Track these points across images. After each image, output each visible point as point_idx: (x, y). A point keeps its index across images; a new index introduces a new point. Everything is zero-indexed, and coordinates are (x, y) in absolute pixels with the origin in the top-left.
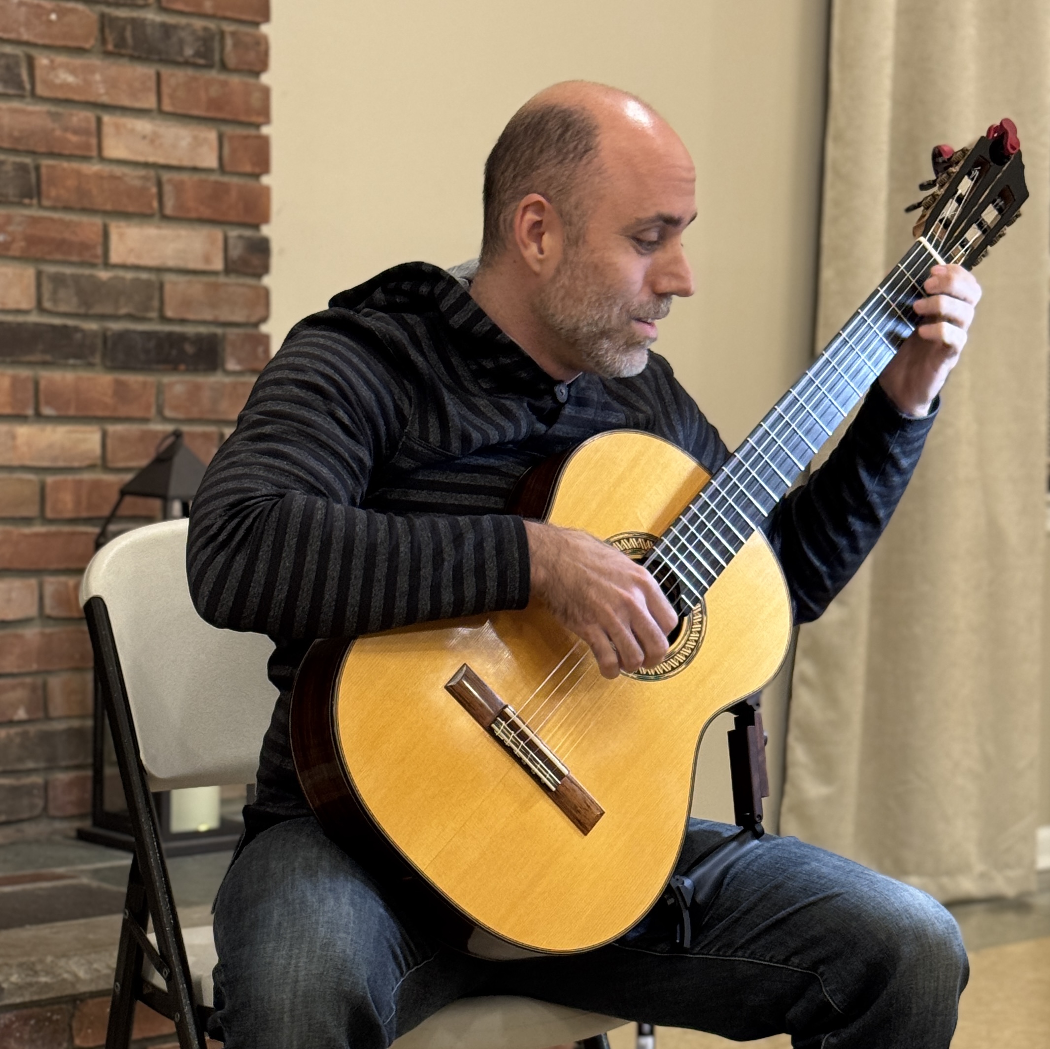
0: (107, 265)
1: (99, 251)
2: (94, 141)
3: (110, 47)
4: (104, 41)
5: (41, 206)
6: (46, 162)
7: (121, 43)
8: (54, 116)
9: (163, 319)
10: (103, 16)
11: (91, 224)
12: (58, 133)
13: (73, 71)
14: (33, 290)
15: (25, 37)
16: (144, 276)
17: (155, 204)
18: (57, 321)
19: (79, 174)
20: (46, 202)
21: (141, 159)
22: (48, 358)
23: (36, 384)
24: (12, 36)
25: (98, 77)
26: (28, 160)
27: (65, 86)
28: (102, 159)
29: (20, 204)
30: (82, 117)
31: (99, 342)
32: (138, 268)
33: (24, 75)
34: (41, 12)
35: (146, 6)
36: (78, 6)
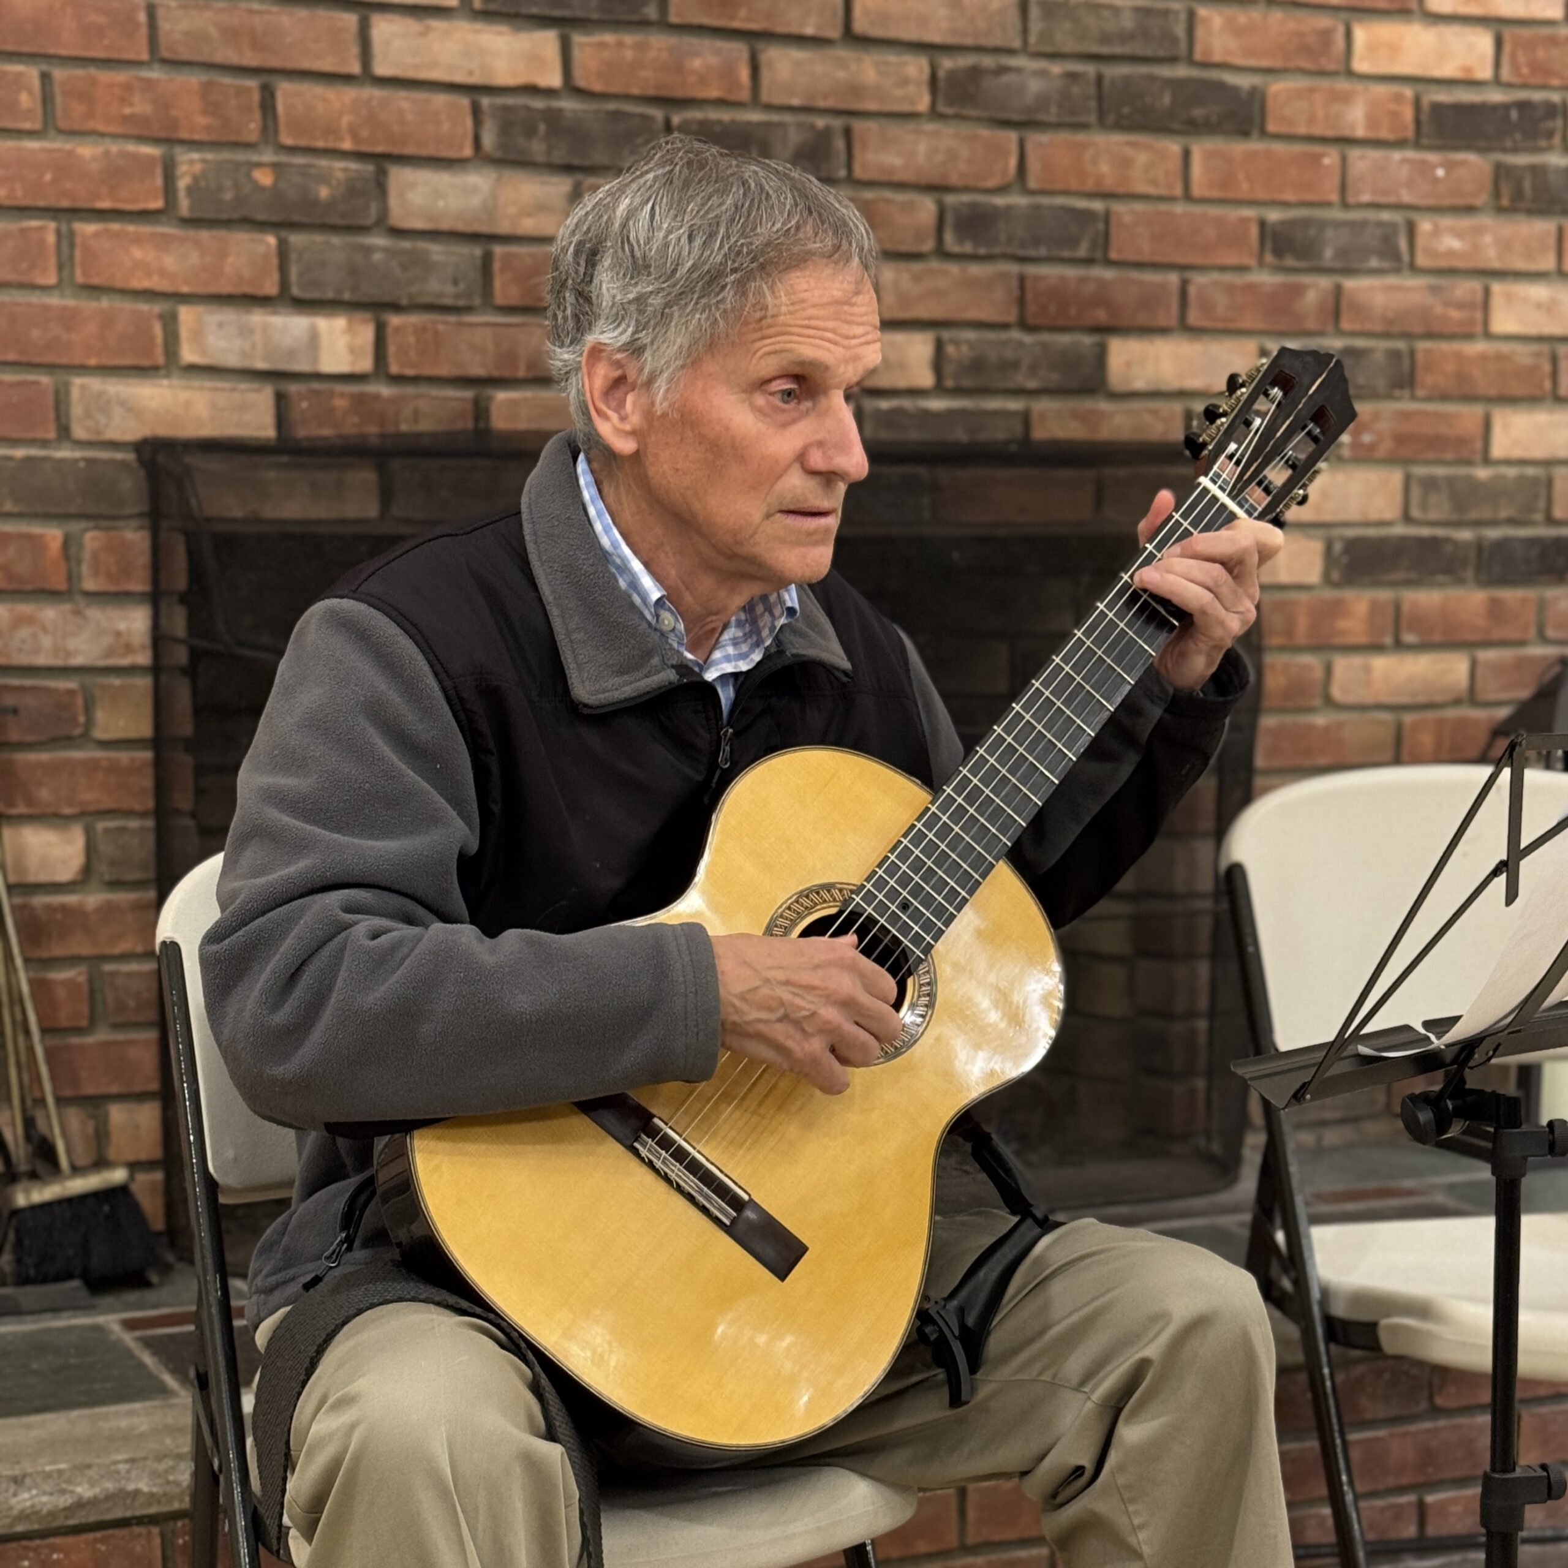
0: (1487, 461)
1: (1479, 445)
2: (1479, 315)
3: (1505, 202)
4: (1497, 194)
5: (1413, 397)
6: (1422, 346)
7: (1518, 195)
8: (1434, 290)
9: (1550, 521)
10: (1499, 167)
11: (1468, 415)
12: (1439, 310)
13: (1459, 234)
14: (1398, 499)
15: (1406, 197)
16: (1530, 471)
17: (1548, 385)
18: (1425, 532)
19: (1459, 357)
20: (1420, 392)
21: (1533, 331)
22: (1412, 575)
23: (1398, 606)
24: (1391, 199)
25: (1488, 239)
26: (1401, 345)
27: (1451, 253)
28: (1488, 335)
29: (1390, 397)
30: (1466, 288)
31: (1472, 554)
32: (1522, 462)
33: (1403, 244)
34: (1425, 169)
35: (1549, 149)
36: (1471, 157)
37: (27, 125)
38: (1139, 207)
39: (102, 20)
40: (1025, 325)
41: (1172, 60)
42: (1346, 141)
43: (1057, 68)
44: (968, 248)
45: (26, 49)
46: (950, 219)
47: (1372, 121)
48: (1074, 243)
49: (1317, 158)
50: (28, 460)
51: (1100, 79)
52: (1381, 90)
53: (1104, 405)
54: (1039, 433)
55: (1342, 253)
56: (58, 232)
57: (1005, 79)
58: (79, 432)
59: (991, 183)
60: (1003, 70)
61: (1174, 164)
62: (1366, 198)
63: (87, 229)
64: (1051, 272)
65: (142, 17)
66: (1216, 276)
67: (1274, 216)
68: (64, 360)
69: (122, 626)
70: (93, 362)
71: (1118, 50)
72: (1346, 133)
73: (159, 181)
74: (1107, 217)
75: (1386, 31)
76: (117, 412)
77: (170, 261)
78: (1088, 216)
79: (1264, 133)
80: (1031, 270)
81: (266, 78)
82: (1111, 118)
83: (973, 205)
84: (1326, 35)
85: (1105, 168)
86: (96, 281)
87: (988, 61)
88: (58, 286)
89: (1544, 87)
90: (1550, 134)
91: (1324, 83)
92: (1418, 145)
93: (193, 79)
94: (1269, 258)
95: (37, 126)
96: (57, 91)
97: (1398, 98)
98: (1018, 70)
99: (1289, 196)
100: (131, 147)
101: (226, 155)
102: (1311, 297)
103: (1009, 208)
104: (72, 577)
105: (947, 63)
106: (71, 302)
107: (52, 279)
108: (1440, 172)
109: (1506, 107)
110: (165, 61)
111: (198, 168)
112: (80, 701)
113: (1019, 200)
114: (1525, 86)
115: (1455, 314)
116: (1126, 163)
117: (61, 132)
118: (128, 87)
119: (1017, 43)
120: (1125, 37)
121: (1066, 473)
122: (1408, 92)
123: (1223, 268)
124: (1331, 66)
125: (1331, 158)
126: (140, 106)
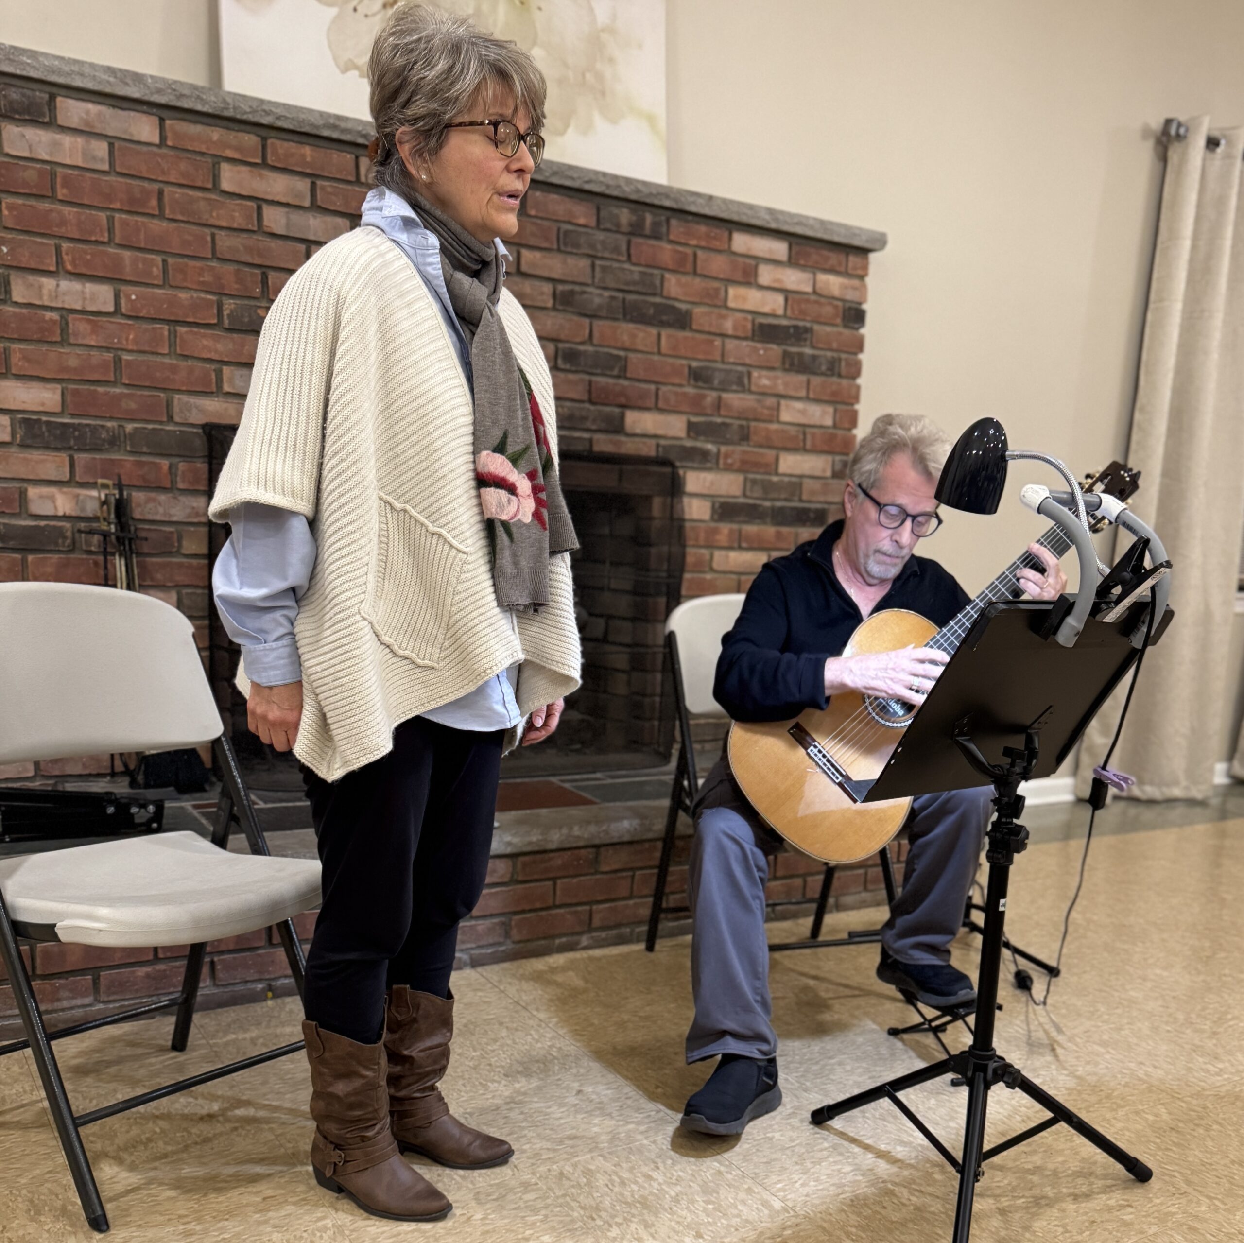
0: (777, 473)
1: (773, 467)
2: (775, 413)
3: (787, 366)
4: (784, 363)
5: (749, 445)
6: (753, 424)
7: (792, 364)
8: (758, 401)
9: (801, 500)
10: (785, 352)
11: (771, 453)
12: (759, 409)
13: (768, 378)
14: (741, 487)
15: (748, 361)
16: (794, 479)
17: (801, 444)
18: (751, 501)
19: (767, 429)
20: (751, 443)
21: (796, 421)
22: (746, 519)
23: (740, 532)
24: (741, 361)
25: (780, 382)
26: (744, 423)
27: (765, 386)
28: (779, 422)
29: (739, 444)
30: (771, 401)
31: (770, 512)
32: (791, 475)
33: (746, 381)
34: (756, 350)
35: (805, 346)
36: (774, 347)
37: (156, 282)
38: (639, 355)
39: (190, 238)
40: (591, 402)
41: (654, 295)
42: (724, 336)
43: (607, 294)
44: (568, 367)
45: (156, 248)
46: (560, 353)
47: (735, 328)
48: (612, 368)
49: (712, 342)
50: (154, 429)
51: (624, 300)
52: (739, 315)
53: (623, 438)
54: (596, 448)
55: (722, 382)
56: (169, 330)
57: (585, 296)
58: (177, 419)
59: (578, 340)
60: (584, 292)
61: (654, 339)
62: (732, 360)
63: (182, 330)
64: (602, 380)
65: (209, 238)
66: (670, 388)
67: (694, 364)
68: (171, 387)
69: (195, 505)
70: (184, 388)
71: (632, 288)
72: (724, 332)
73: (215, 311)
74: (626, 358)
75: (742, 291)
76: (194, 411)
77: (219, 347)
78: (618, 357)
79: (691, 329)
80: (594, 378)
81: (264, 270)
82: (628, 317)
83: (571, 349)
84: (717, 290)
85: (625, 338)
86: (185, 353)
87: (577, 288)
88: (169, 354)
89: (804, 320)
90: (805, 340)
91: (716, 310)
92: (752, 339)
93: (231, 268)
94: (692, 382)
95: (161, 283)
96: (170, 268)
97: (746, 319)
98: (591, 293)
99: (700, 356)
100: (203, 295)
101: (246, 302)
102: (709, 400)
103: (585, 352)
104: (173, 482)
105: (560, 287)
106: (175, 362)
107: (166, 351)
108: (762, 352)
109: (788, 327)
110: (218, 259)
111: (233, 306)
112: (175, 536)
113: (589, 348)
114: (796, 319)
115: (766, 412)
116: (633, 336)
117: (171, 286)
118: (202, 269)
119: (590, 281)
120: (635, 283)
121: (607, 466)
122: (750, 317)
123: (673, 385)
124: (719, 303)
125: (718, 342)
126: (207, 278)
